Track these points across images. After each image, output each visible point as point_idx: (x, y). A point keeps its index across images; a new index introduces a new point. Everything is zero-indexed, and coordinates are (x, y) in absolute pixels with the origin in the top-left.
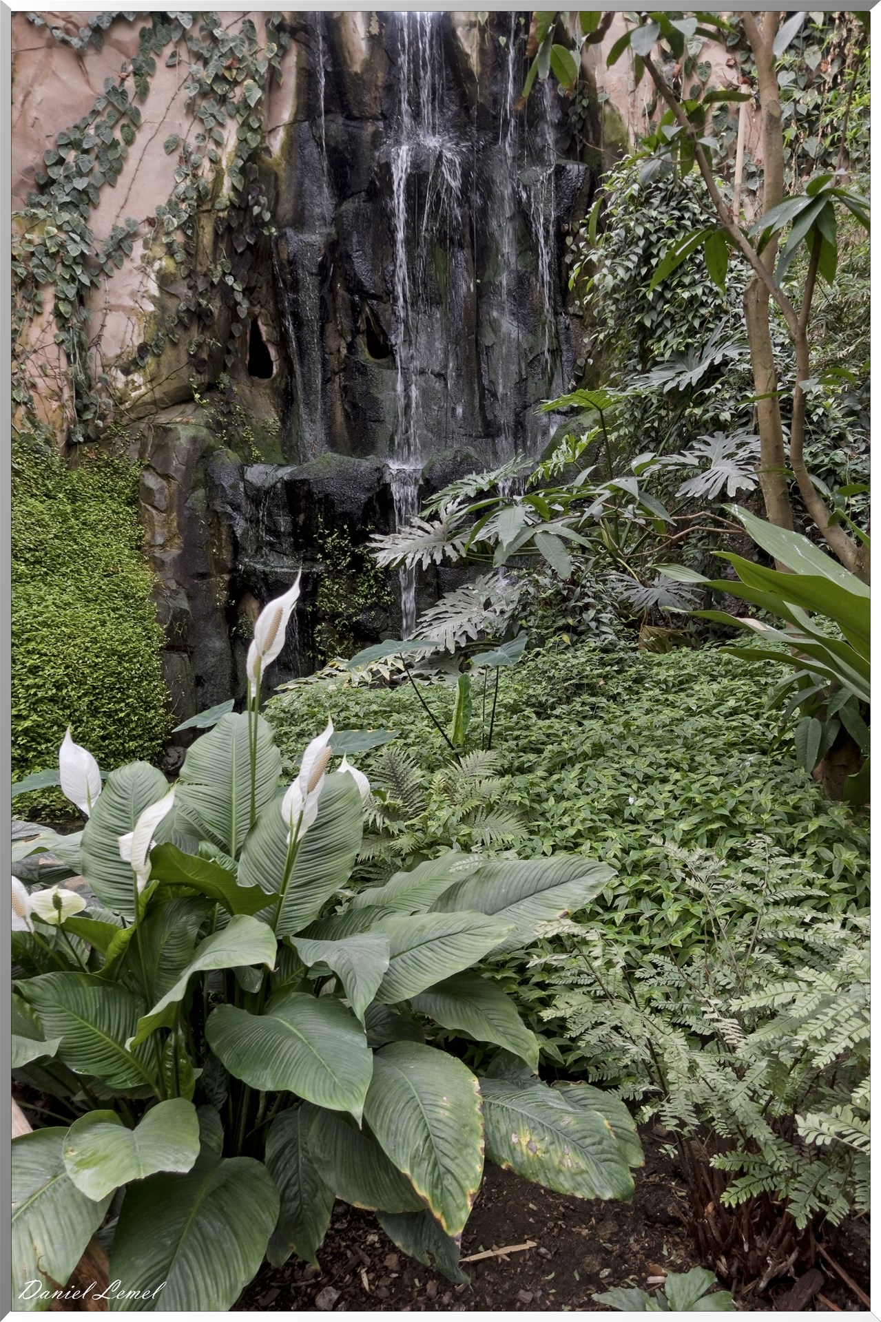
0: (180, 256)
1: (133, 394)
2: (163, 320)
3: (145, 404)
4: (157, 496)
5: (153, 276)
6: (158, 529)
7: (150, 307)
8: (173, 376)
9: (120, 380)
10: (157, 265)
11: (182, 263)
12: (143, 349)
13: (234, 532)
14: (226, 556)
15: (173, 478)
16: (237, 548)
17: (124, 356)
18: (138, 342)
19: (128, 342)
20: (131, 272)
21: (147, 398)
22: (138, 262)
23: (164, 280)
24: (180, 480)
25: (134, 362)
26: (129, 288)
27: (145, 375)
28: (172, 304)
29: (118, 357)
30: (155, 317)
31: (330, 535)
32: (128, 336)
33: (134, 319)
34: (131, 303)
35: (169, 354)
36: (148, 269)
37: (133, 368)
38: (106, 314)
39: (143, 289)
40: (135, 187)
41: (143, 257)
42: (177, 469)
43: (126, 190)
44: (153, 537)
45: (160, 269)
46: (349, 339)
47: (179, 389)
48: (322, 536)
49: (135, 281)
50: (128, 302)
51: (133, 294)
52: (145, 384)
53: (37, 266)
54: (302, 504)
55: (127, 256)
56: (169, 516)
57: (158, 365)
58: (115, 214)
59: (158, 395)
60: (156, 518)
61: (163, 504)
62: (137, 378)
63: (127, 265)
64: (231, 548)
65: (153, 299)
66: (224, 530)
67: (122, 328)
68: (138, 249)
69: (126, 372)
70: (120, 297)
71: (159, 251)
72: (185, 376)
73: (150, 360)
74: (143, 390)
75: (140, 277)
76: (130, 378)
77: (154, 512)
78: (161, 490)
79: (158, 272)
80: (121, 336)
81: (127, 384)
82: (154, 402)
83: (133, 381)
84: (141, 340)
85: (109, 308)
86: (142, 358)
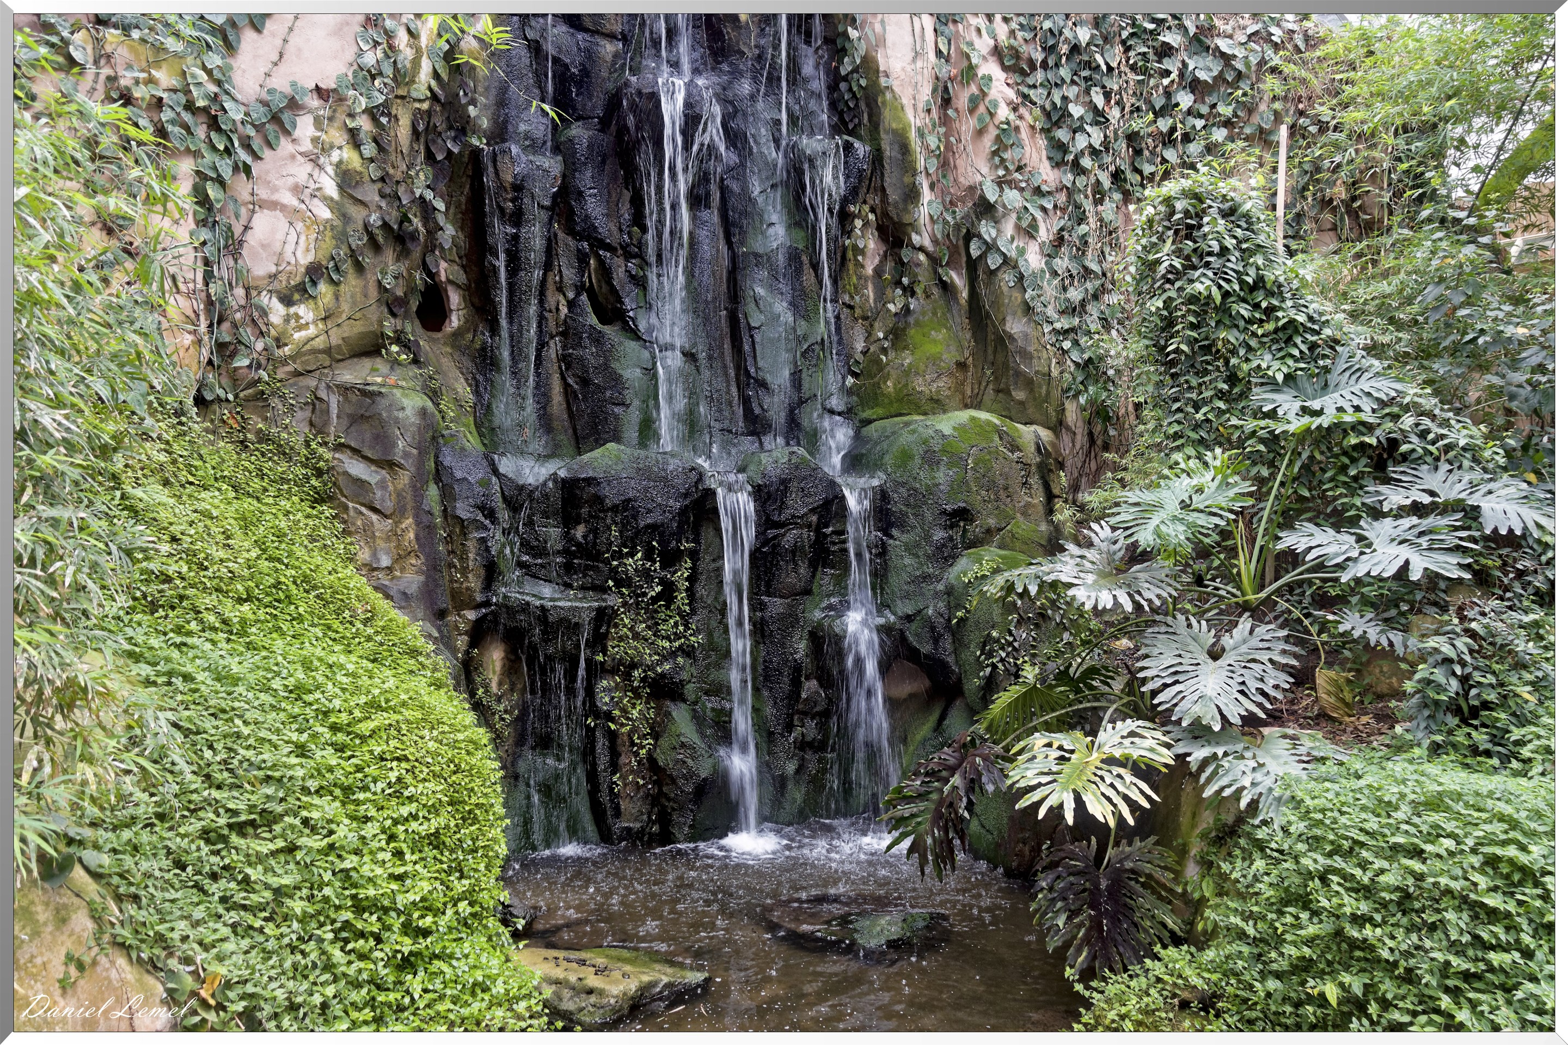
0: (369, 150)
1: (297, 336)
2: (344, 234)
3: (314, 351)
4: (379, 494)
5: (330, 170)
6: (381, 544)
7: (325, 213)
8: (358, 316)
9: (277, 311)
10: (335, 156)
11: (372, 160)
12: (315, 272)
13: (487, 549)
14: (474, 582)
15: (400, 466)
16: (491, 572)
17: (282, 277)
18: (305, 259)
19: (288, 256)
20: (293, 157)
21: (320, 343)
22: (307, 146)
23: (346, 179)
24: (413, 469)
25: (301, 289)
26: (291, 181)
27: (317, 308)
28: (358, 214)
29: (273, 277)
30: (333, 228)
31: (632, 554)
32: (289, 249)
33: (300, 226)
34: (294, 202)
35: (351, 283)
36: (322, 160)
37: (296, 297)
38: (253, 211)
39: (312, 186)
40: (294, 40)
41: (315, 140)
42: (406, 455)
43: (279, 42)
44: (374, 554)
45: (341, 162)
46: (571, 295)
47: (363, 335)
48: (619, 555)
49: (302, 171)
50: (288, 199)
51: (297, 190)
52: (315, 322)
53: (172, 122)
54: (584, 511)
55: (288, 133)
56: (397, 523)
57: (337, 297)
58: (263, 70)
59: (335, 341)
60: (377, 525)
61: (388, 505)
62: (304, 311)
63: (285, 146)
64: (482, 572)
65: (327, 200)
66: (471, 545)
67: (280, 236)
68: (305, 128)
69: (287, 301)
70: (275, 189)
71: (337, 136)
72: (374, 318)
73: (323, 287)
74: (312, 331)
75: (309, 167)
76: (292, 310)
77: (374, 517)
78: (382, 484)
79: (339, 164)
80: (277, 247)
81: (287, 319)
82: (328, 351)
83: (298, 317)
84: (310, 258)
85: (257, 204)
86: (314, 283)
